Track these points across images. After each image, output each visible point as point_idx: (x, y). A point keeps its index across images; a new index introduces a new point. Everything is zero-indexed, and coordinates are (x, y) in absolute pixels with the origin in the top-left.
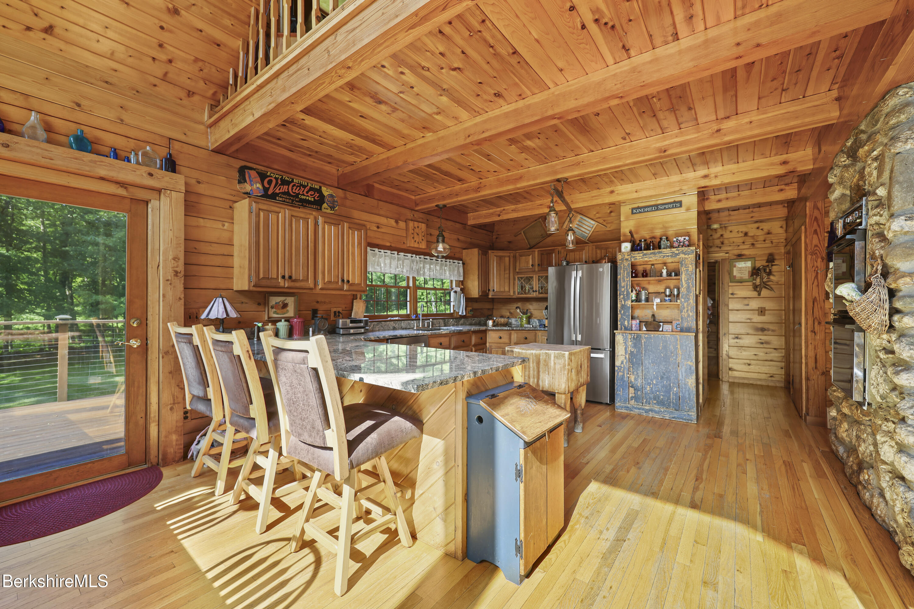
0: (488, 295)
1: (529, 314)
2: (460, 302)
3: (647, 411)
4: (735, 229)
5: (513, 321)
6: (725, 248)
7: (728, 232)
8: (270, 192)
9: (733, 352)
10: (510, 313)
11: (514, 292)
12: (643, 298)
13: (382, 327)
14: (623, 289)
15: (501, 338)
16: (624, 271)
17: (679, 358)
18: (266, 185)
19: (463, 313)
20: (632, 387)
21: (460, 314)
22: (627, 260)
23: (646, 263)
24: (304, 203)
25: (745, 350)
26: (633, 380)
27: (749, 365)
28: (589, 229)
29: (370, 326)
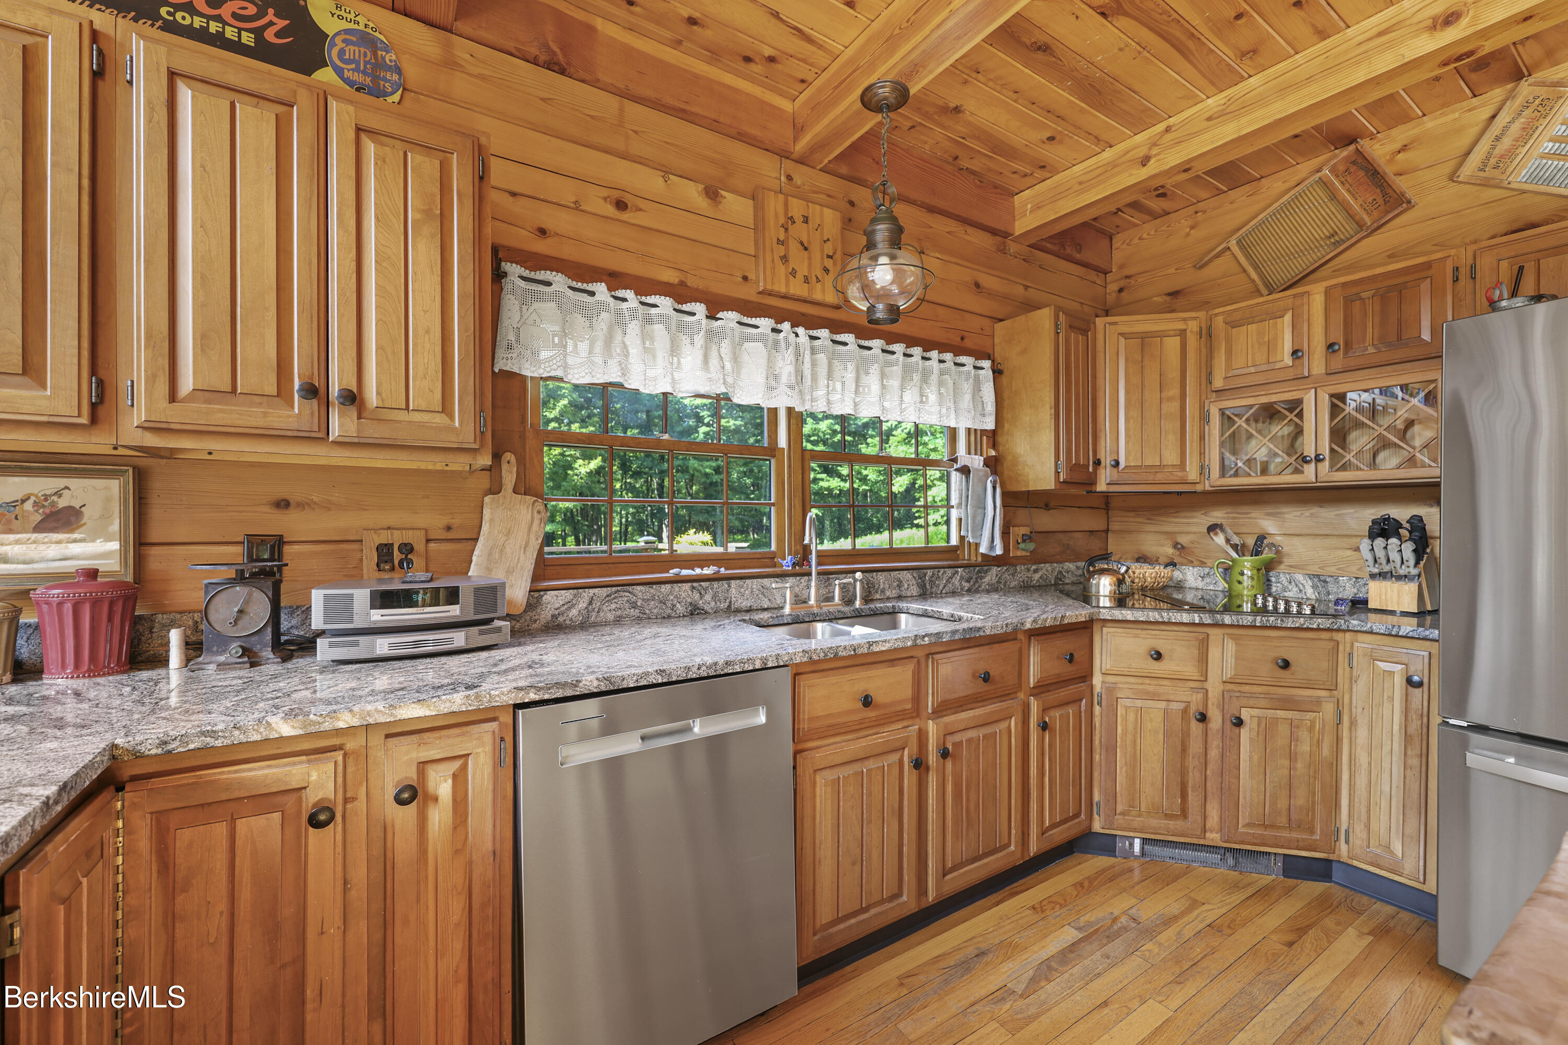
0: (1092, 481)
1: (1267, 555)
2: (981, 505)
5: (1191, 576)
10: (1176, 545)
11: (1203, 468)
13: (634, 605)
15: (1158, 656)
19: (992, 546)
21: (983, 550)
29: (570, 605)
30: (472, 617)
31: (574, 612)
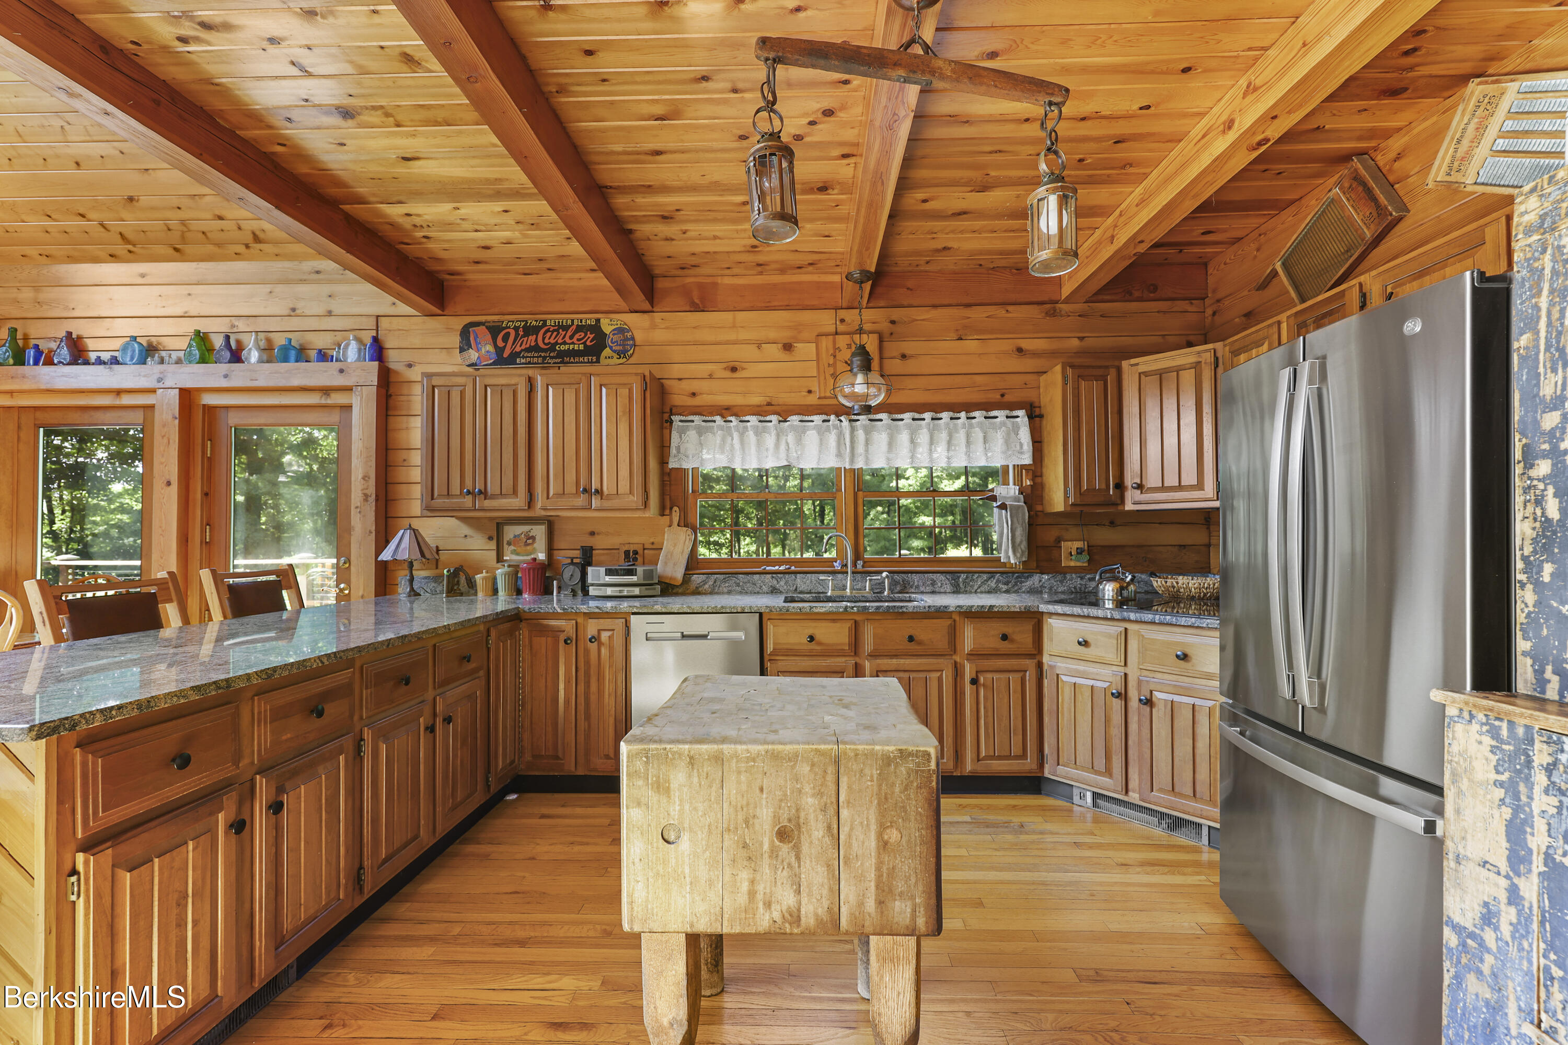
0: (1119, 502)
8: (506, 354)
13: (738, 585)
15: (1085, 644)
18: (500, 343)
24: (566, 357)
29: (705, 582)
30: (642, 582)
31: (707, 586)
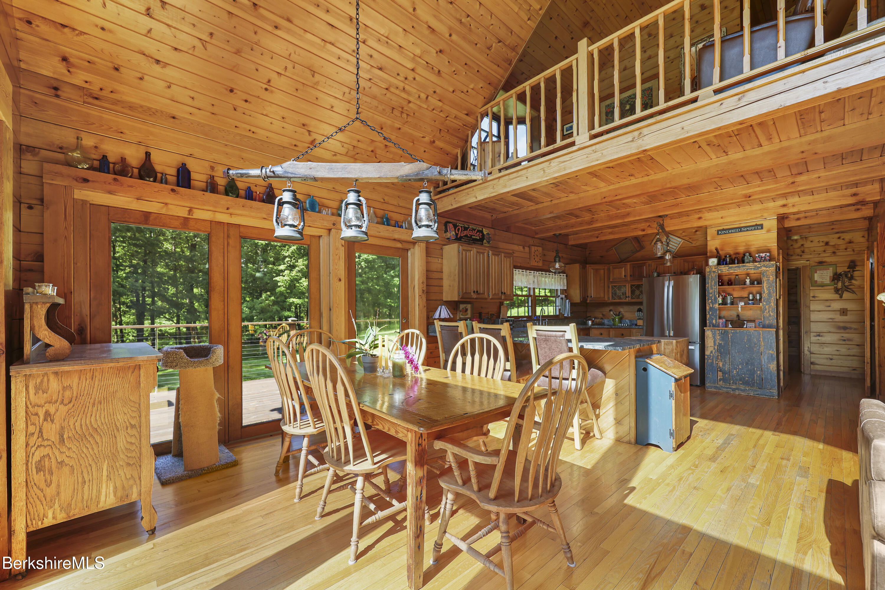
1: (621, 316)
2: (565, 306)
3: (734, 390)
4: (816, 239)
5: (606, 321)
6: (806, 256)
7: (809, 242)
8: (458, 237)
9: (815, 348)
10: (603, 314)
11: (608, 298)
12: (729, 302)
14: (711, 295)
15: (601, 334)
16: (712, 281)
17: (762, 349)
18: (457, 232)
19: (568, 315)
20: (720, 371)
21: (566, 315)
22: (714, 272)
23: (731, 274)
24: (475, 241)
25: (827, 347)
26: (721, 365)
27: (831, 359)
28: (676, 245)
